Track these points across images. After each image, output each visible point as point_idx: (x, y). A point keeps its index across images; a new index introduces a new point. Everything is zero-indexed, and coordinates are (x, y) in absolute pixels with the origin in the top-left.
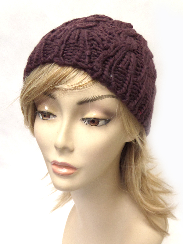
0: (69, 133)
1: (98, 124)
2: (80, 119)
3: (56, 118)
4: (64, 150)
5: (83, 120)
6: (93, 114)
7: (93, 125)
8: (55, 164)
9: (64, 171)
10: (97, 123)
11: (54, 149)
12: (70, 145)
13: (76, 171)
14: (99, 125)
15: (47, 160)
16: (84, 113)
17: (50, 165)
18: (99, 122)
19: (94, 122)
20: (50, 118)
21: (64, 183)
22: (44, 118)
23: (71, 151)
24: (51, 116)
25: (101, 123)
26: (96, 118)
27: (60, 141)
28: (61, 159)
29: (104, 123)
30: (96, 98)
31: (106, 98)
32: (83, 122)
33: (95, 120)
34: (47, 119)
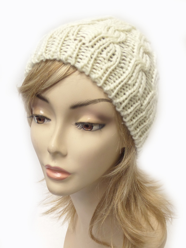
0: (61, 137)
1: (92, 129)
2: (74, 123)
3: (51, 122)
4: (56, 154)
5: (77, 124)
6: (87, 118)
7: (86, 130)
8: (49, 168)
9: (58, 175)
10: (90, 128)
11: (48, 153)
12: (62, 150)
13: (69, 176)
14: (93, 130)
15: (42, 164)
16: (78, 118)
17: (45, 169)
18: (93, 127)
19: (87, 126)
20: (44, 122)
21: (57, 187)
22: (39, 122)
23: (64, 156)
24: (46, 120)
25: (95, 128)
26: (89, 123)
27: (53, 145)
28: (53, 164)
29: (99, 128)
30: (89, 102)
31: (100, 102)
32: (77, 126)
33: (89, 125)
34: (41, 122)
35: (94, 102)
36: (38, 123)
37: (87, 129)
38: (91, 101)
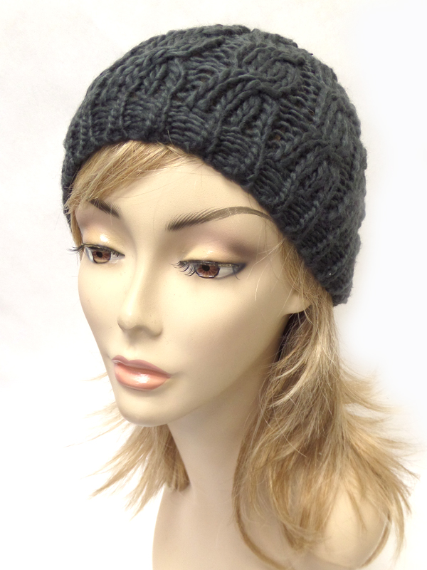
0: (149, 294)
1: (217, 274)
2: (177, 261)
3: (123, 260)
4: (138, 333)
5: (182, 264)
6: (205, 251)
7: (208, 276)
8: (122, 363)
9: (143, 379)
10: (213, 273)
11: (119, 331)
12: (151, 322)
13: (168, 381)
14: (218, 276)
15: (105, 355)
16: (184, 248)
17: (111, 365)
18: (218, 269)
19: (207, 269)
20: (109, 259)
21: (141, 406)
22: (97, 260)
23: (155, 335)
24: (113, 256)
25: (223, 271)
26: (211, 262)
27: (130, 312)
28: (132, 354)
29: (232, 271)
30: (210, 215)
31: (233, 214)
32: (183, 269)
33: (210, 265)
34: (103, 261)
35: (222, 214)
36: (95, 262)
37: (207, 274)
38: (215, 213)
